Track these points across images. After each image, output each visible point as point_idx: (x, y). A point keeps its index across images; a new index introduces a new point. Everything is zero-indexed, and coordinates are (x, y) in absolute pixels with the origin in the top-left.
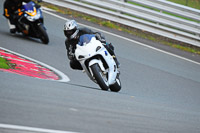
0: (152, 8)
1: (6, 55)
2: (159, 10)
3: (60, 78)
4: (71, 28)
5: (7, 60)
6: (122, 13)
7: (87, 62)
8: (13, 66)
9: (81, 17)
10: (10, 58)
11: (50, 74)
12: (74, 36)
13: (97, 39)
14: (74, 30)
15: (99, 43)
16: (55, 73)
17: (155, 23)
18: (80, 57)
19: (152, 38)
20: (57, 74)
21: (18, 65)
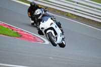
0: (91, 7)
1: (17, 30)
2: (94, 8)
3: (44, 42)
4: (38, 13)
5: (17, 33)
6: (76, 9)
7: (46, 31)
8: (20, 36)
9: (55, 11)
10: (19, 32)
11: (39, 40)
12: (40, 18)
13: (52, 19)
14: (40, 15)
15: (52, 21)
16: (42, 39)
17: (92, 14)
18: (42, 28)
19: (91, 22)
20: (43, 40)
21: (23, 35)
